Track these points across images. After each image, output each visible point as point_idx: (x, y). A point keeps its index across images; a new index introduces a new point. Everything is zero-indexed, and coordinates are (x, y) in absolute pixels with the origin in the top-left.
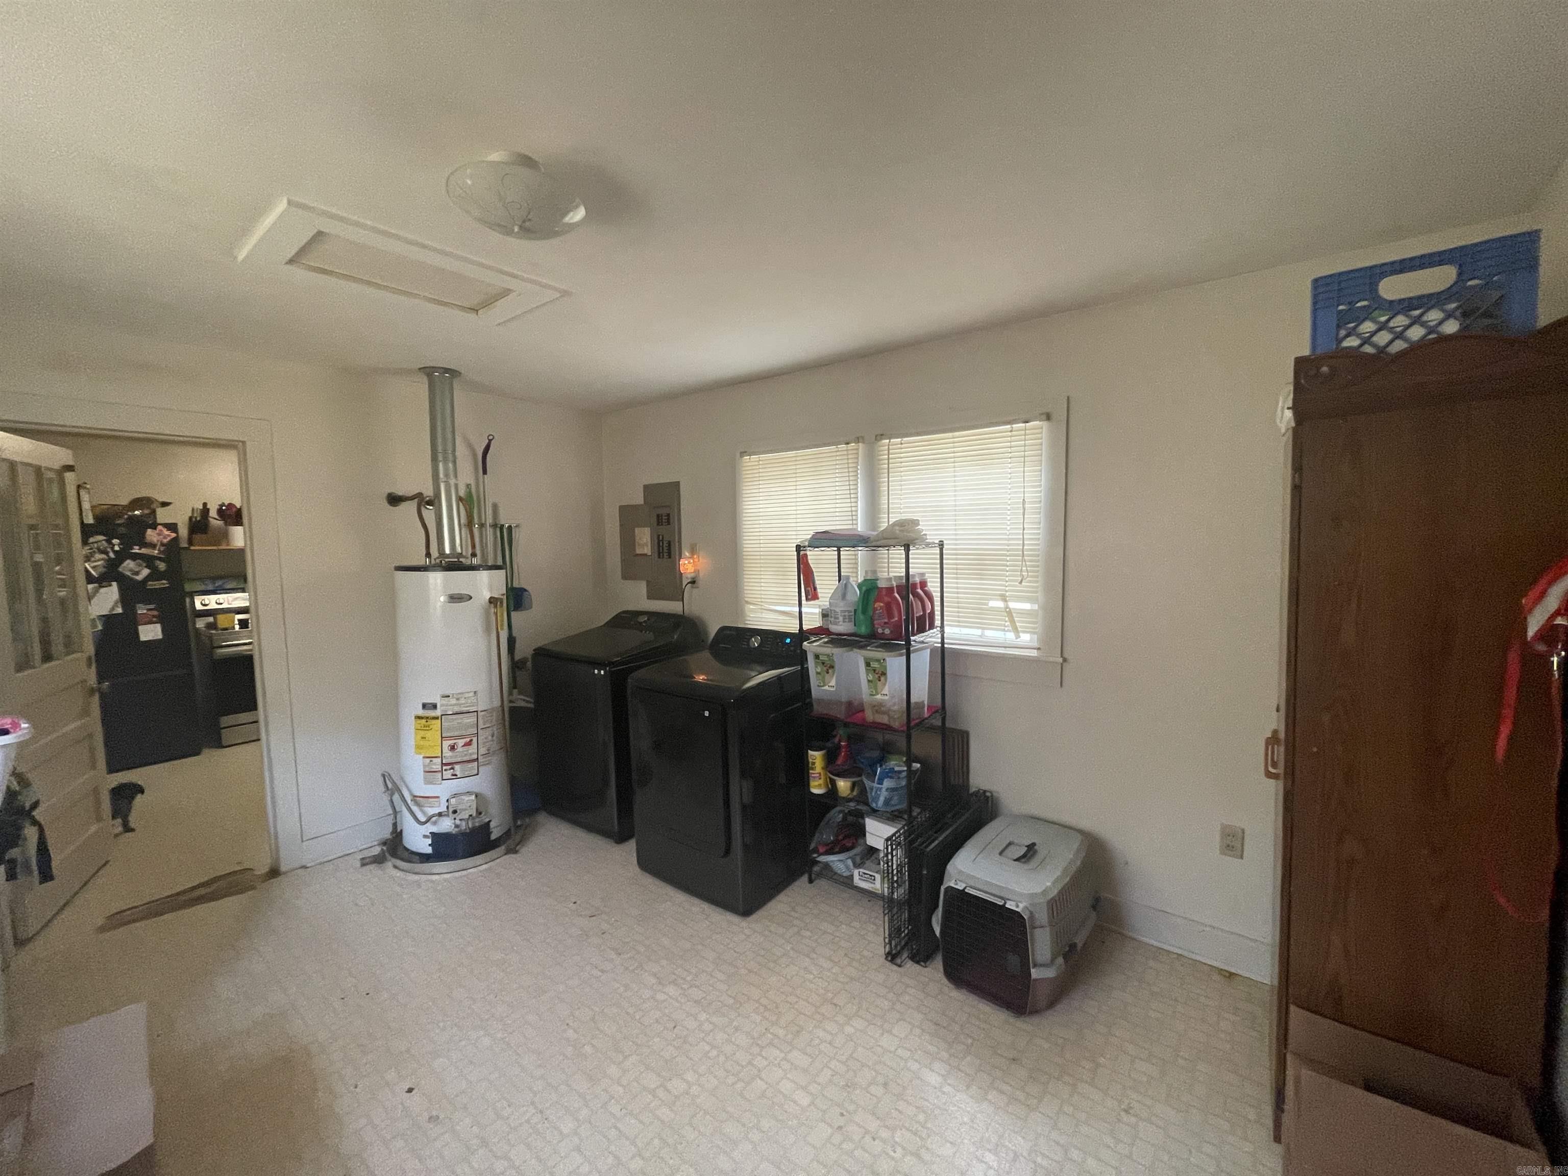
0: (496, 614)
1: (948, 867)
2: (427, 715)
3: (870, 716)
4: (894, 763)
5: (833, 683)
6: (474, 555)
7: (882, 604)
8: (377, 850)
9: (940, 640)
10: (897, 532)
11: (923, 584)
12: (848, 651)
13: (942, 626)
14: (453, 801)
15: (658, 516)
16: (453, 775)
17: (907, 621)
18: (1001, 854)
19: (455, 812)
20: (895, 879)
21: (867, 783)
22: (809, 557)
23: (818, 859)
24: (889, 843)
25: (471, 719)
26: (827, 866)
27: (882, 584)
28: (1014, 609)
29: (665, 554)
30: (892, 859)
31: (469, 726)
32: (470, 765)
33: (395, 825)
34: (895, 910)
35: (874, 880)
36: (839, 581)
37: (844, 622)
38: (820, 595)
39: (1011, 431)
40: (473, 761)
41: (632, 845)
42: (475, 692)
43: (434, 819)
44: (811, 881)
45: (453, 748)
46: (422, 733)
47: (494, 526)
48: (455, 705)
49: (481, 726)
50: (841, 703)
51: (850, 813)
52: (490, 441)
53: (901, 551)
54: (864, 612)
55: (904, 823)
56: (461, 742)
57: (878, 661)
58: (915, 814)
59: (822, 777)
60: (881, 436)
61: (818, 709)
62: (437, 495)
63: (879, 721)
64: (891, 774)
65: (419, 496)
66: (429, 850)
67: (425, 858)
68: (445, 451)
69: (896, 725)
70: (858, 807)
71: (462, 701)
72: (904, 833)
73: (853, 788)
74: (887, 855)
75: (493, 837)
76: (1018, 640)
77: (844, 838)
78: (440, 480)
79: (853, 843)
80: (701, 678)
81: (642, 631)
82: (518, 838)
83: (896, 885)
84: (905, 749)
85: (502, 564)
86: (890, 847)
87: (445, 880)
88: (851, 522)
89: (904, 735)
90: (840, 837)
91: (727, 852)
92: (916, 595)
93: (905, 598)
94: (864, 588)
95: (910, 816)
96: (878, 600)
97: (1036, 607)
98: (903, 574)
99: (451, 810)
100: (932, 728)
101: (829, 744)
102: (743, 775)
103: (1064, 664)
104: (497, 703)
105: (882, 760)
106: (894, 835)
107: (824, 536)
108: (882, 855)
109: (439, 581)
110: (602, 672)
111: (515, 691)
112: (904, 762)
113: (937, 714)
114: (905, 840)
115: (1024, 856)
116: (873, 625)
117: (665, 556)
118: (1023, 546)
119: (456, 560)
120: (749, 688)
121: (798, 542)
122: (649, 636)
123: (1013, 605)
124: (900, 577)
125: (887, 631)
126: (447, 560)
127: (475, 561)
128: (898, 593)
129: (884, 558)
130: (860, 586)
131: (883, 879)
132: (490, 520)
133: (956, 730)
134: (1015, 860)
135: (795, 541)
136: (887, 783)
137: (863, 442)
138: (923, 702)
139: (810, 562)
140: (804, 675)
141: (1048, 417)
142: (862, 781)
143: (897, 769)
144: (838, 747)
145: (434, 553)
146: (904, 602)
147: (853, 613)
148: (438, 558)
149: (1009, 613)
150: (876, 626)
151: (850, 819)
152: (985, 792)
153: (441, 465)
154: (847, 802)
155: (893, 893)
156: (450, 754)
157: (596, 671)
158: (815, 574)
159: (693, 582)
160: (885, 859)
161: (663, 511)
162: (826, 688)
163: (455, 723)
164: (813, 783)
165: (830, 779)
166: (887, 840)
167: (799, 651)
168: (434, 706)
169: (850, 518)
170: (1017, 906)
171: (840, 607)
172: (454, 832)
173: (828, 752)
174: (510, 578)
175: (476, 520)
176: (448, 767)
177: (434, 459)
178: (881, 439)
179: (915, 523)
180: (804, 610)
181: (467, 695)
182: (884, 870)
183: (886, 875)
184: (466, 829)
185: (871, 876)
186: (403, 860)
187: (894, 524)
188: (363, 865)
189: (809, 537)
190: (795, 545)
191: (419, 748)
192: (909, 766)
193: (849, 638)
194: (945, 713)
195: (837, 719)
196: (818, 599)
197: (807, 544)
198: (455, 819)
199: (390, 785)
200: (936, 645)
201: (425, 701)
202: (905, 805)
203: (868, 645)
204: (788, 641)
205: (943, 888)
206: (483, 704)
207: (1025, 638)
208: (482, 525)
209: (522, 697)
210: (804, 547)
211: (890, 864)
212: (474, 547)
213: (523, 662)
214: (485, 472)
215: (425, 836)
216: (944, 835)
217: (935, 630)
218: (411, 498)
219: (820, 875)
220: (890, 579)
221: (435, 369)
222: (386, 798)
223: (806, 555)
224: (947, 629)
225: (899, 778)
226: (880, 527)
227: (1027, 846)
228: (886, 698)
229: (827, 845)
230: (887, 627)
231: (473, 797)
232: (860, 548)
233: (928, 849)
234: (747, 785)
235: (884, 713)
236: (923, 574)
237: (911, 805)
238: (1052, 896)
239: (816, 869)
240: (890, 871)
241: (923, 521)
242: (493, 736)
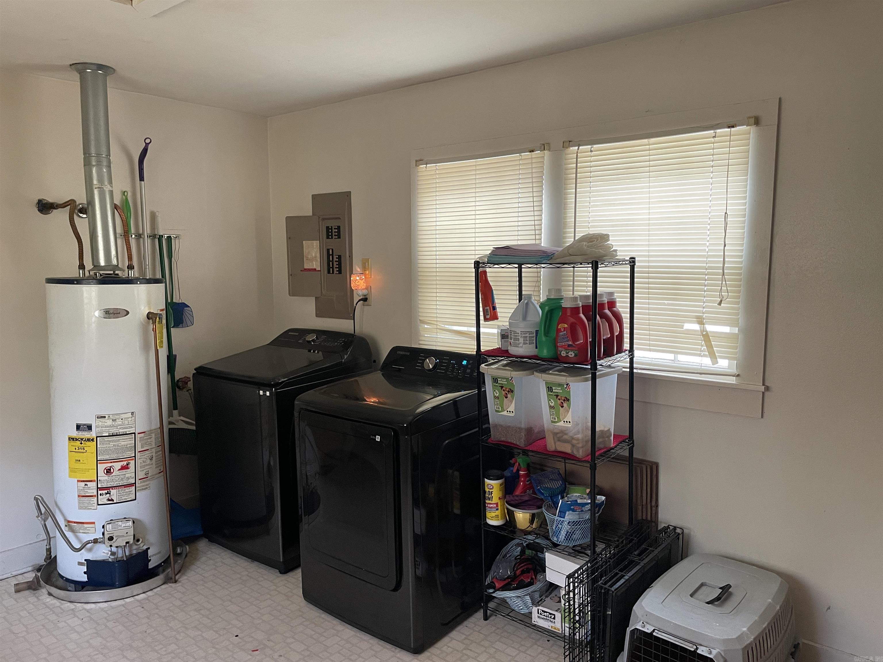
0: (154, 330)
1: (635, 608)
2: (82, 437)
3: (551, 445)
4: (578, 495)
5: (512, 408)
6: (131, 267)
7: (566, 326)
8: (30, 577)
9: (628, 365)
10: (585, 248)
11: (612, 304)
12: (527, 375)
13: (631, 350)
14: (109, 527)
15: (328, 228)
16: (109, 500)
17: (593, 343)
18: (692, 595)
19: (111, 539)
20: (577, 618)
21: (548, 516)
22: (488, 274)
23: (494, 595)
24: (571, 580)
25: (128, 442)
26: (504, 601)
27: (566, 304)
28: (710, 332)
29: (335, 270)
30: (574, 598)
31: (126, 448)
32: (127, 490)
33: (49, 550)
34: (577, 651)
35: (554, 618)
36: (520, 300)
37: (524, 344)
38: (499, 315)
39: (715, 137)
40: (130, 485)
41: (298, 574)
42: (132, 413)
43: (89, 546)
44: (486, 618)
45: (108, 471)
46: (78, 456)
47: (153, 236)
48: (110, 426)
49: (139, 448)
50: (520, 429)
51: (529, 546)
52: (147, 145)
53: (589, 270)
54: (547, 333)
55: (588, 559)
56: (117, 466)
57: (560, 385)
58: (598, 550)
59: (499, 507)
60: (570, 143)
61: (495, 436)
62: (91, 202)
63: (560, 449)
64: (574, 506)
65: (71, 203)
66: (84, 578)
67: (80, 586)
68: (98, 155)
69: (580, 454)
70: (537, 541)
71: (119, 422)
72: (587, 570)
73: (532, 522)
74: (568, 593)
75: (151, 565)
76: (715, 366)
77: (523, 572)
78: (94, 187)
79: (532, 579)
80: (372, 400)
81: (310, 351)
82: (177, 567)
83: (577, 625)
84: (589, 481)
85: (161, 277)
86: (571, 584)
87: (102, 609)
88: (533, 237)
89: (588, 465)
90: (518, 572)
91: (398, 587)
92: (604, 316)
93: (592, 319)
94: (547, 308)
95: (594, 552)
96: (562, 320)
97: (736, 330)
98: (590, 293)
99: (107, 536)
100: (618, 459)
101: (507, 473)
102: (416, 503)
103: (767, 394)
104: (156, 424)
105: (563, 492)
106: (576, 571)
107: (505, 252)
108: (563, 592)
109: (94, 294)
110: (268, 394)
111: (175, 412)
112: (588, 494)
113: (624, 444)
114: (588, 577)
115: (718, 599)
116: (556, 347)
117: (335, 272)
118: (724, 264)
119: (112, 272)
120: (423, 413)
121: (476, 258)
122: (318, 356)
123: (710, 328)
124: (587, 297)
125: (571, 354)
126: (101, 272)
127: (133, 274)
128: (583, 313)
129: (570, 276)
130: (542, 306)
131: (563, 619)
132: (148, 231)
133: (645, 461)
134: (708, 603)
135: (473, 257)
136: (569, 516)
137: (549, 150)
138: (609, 430)
139: (489, 279)
140: (481, 397)
141: (757, 122)
142: (542, 512)
143: (579, 501)
144: (517, 476)
145: (88, 264)
146: (590, 323)
147: (535, 335)
148: (92, 270)
149: (706, 337)
150: (560, 349)
151: (528, 552)
152: (675, 528)
153: (94, 170)
154: (525, 535)
155: (575, 634)
156: (106, 478)
157: (261, 393)
158: (494, 292)
159: (365, 300)
160: (567, 596)
161: (333, 224)
162: (505, 413)
163: (112, 444)
164: (489, 514)
165: (507, 509)
166: (569, 577)
167: (475, 374)
168: (90, 428)
169: (533, 232)
170: (710, 653)
171: (521, 328)
172: (110, 560)
173: (506, 481)
174: (169, 293)
175: (133, 230)
176: (104, 492)
177: (87, 164)
178: (569, 146)
179: (605, 237)
180: (482, 330)
181: (123, 416)
182: (565, 610)
183: (567, 614)
184: (122, 557)
185: (550, 614)
186: (57, 587)
187: (584, 239)
188: (17, 591)
189: (489, 252)
190: (473, 261)
191: (73, 471)
192: (593, 499)
193: (530, 361)
194: (633, 443)
195: (517, 447)
196: (497, 319)
197: (486, 260)
198: (111, 546)
199: (43, 510)
200: (624, 369)
201: (80, 422)
202: (589, 540)
203: (550, 369)
204: (465, 363)
205: (629, 630)
206: (141, 425)
207: (723, 364)
208: (139, 236)
209: (182, 418)
210: (484, 263)
211: (572, 603)
212: (130, 258)
213: (185, 381)
214: (142, 179)
215: (80, 564)
216: (630, 574)
217: (623, 354)
218: (63, 206)
219: (495, 611)
220: (575, 299)
221: (85, 65)
222: (38, 523)
223: (485, 272)
224: (637, 353)
225: (582, 511)
226: (565, 242)
227: (721, 588)
228: (569, 425)
229: (505, 580)
230: (572, 350)
231: (130, 523)
232: (543, 265)
233: (613, 589)
234: (420, 515)
235: (566, 441)
236: (611, 294)
237: (594, 539)
238: (748, 642)
239: (491, 605)
240: (572, 610)
241: (614, 236)
242: (151, 459)
